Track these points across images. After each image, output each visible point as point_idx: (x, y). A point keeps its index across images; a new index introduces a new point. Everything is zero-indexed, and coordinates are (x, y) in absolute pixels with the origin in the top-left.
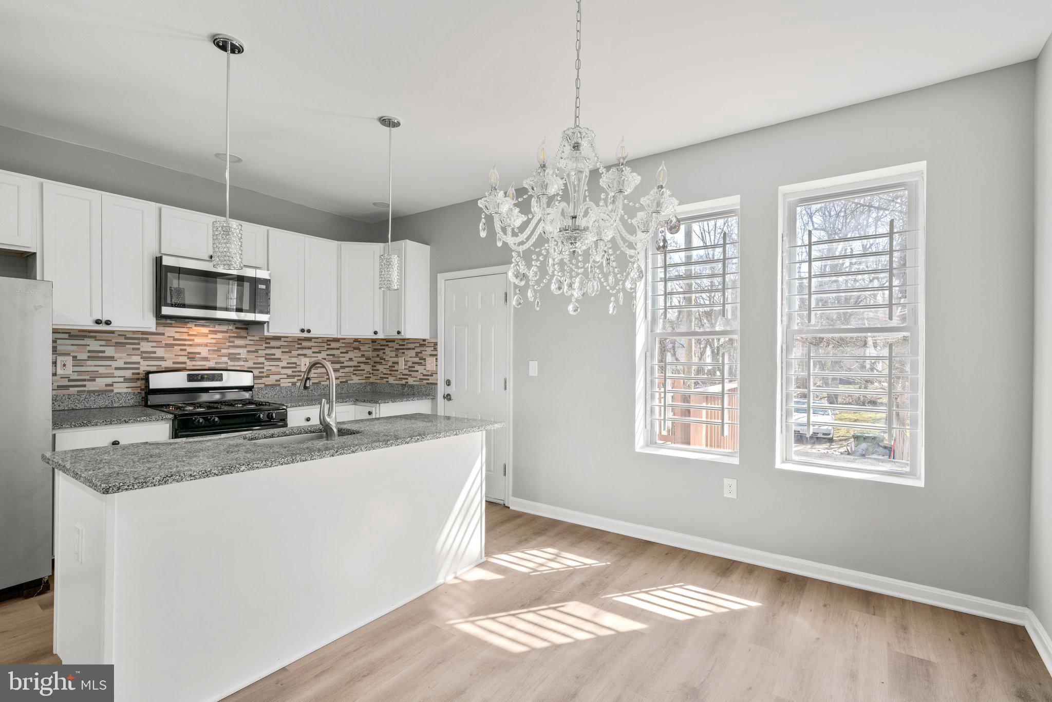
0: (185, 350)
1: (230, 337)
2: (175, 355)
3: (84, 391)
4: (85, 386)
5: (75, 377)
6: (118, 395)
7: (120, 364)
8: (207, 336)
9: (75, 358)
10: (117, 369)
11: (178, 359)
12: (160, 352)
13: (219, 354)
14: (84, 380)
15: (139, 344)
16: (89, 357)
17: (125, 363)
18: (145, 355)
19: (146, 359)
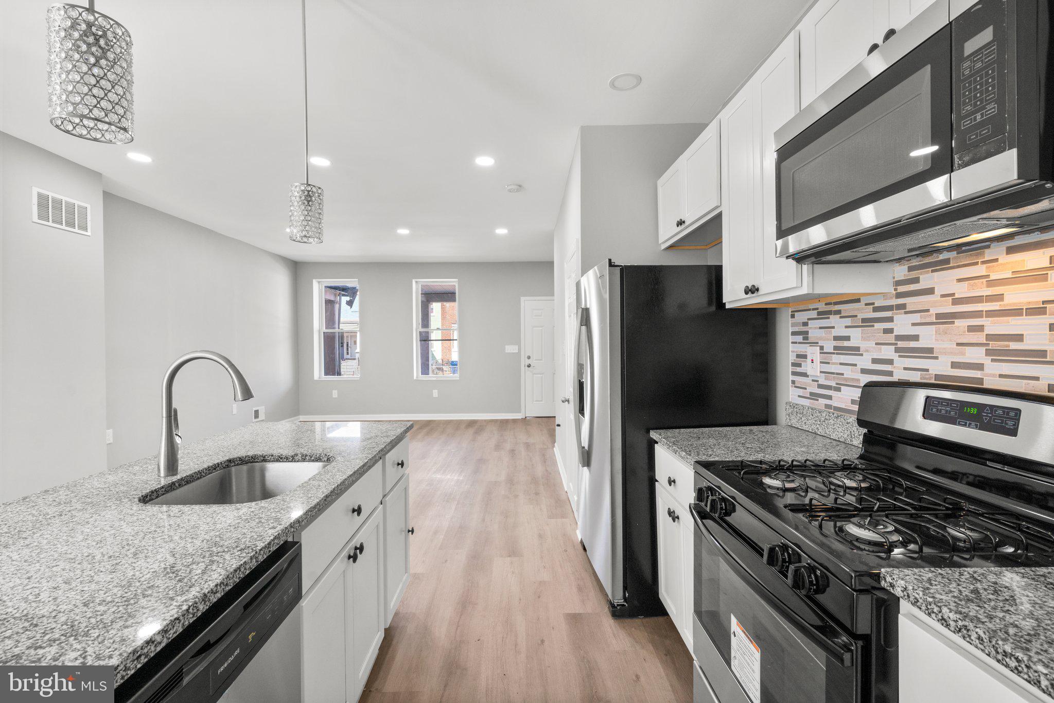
0: (980, 328)
2: (958, 344)
4: (830, 398)
5: (822, 381)
8: (1044, 278)
9: (822, 348)
10: (863, 371)
11: (963, 354)
12: (928, 337)
14: (829, 388)
15: (890, 319)
16: (836, 348)
17: (875, 361)
18: (901, 344)
19: (902, 352)
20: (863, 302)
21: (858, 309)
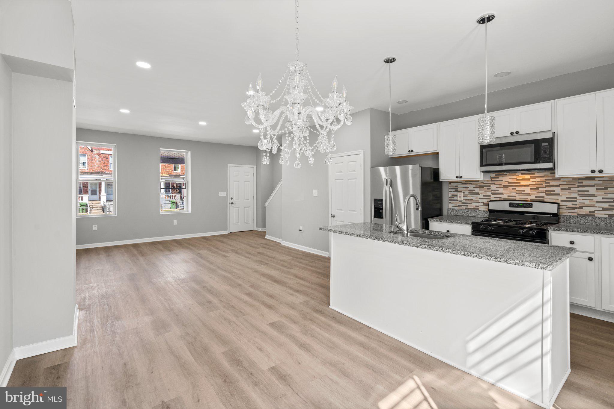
0: (515, 189)
1: (546, 180)
2: (509, 192)
3: (467, 208)
4: (467, 206)
5: (464, 201)
6: (480, 211)
7: (481, 196)
8: (529, 180)
9: (464, 193)
10: (480, 198)
11: (511, 194)
12: (501, 190)
13: (538, 191)
14: (467, 203)
15: (490, 186)
16: (469, 193)
17: (484, 196)
18: (493, 192)
19: (493, 194)
20: (480, 182)
21: (478, 183)
